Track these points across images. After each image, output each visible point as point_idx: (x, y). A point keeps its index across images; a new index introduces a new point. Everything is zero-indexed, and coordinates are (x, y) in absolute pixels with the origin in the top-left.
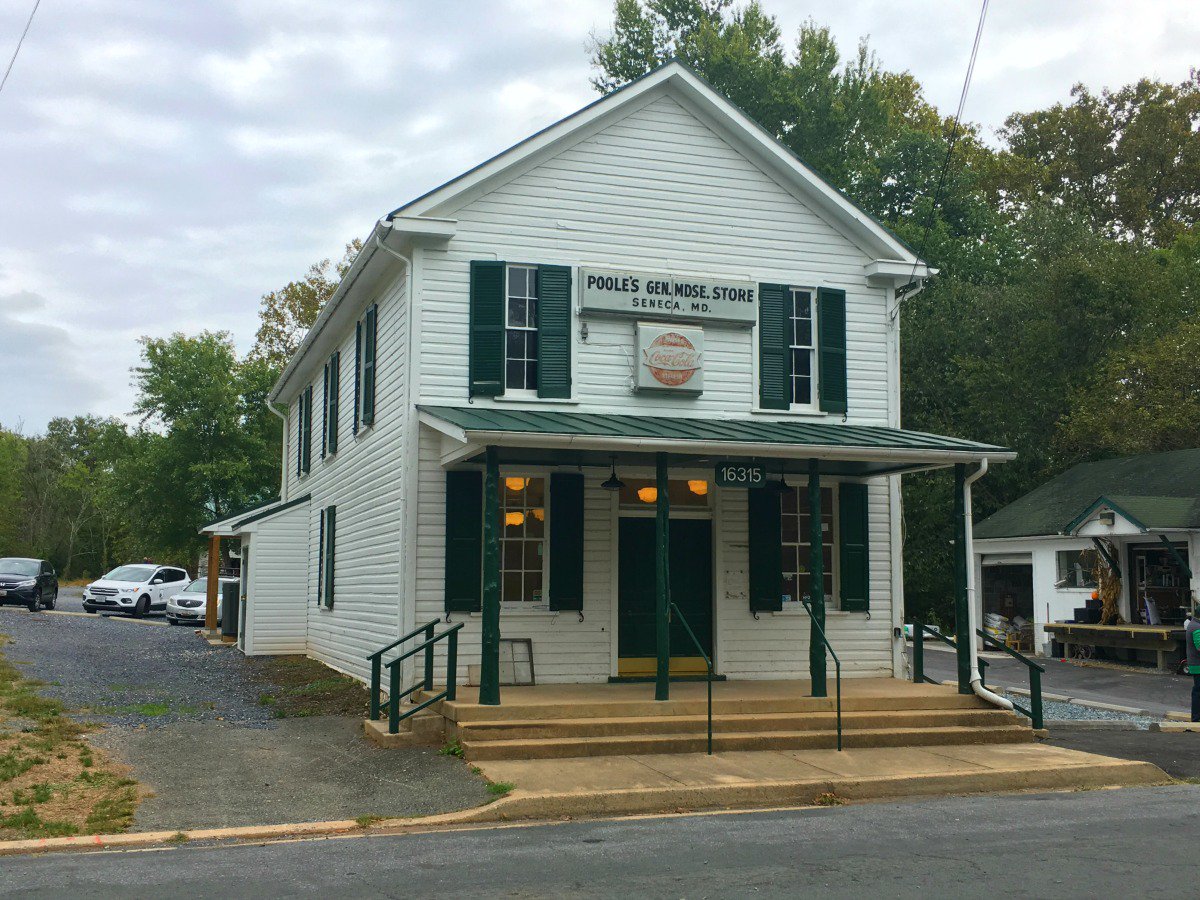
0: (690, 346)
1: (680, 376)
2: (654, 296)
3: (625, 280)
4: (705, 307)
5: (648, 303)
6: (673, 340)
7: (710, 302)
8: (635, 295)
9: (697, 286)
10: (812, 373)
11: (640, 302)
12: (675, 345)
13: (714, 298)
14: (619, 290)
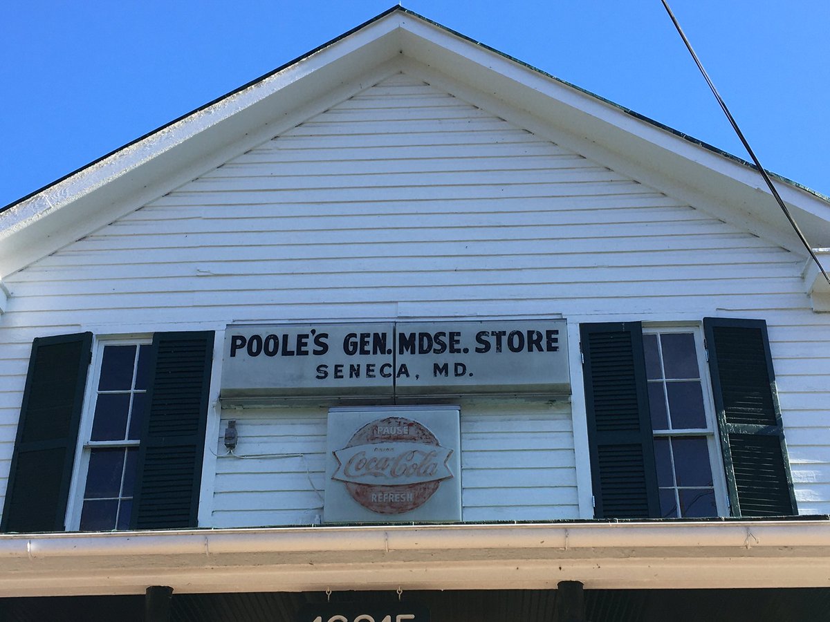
0: (428, 437)
1: (410, 496)
2: (357, 359)
3: (300, 337)
4: (460, 369)
5: (346, 371)
6: (393, 430)
7: (469, 359)
8: (322, 359)
9: (444, 334)
10: (715, 483)
11: (331, 370)
12: (398, 438)
13: (478, 350)
14: (291, 353)
